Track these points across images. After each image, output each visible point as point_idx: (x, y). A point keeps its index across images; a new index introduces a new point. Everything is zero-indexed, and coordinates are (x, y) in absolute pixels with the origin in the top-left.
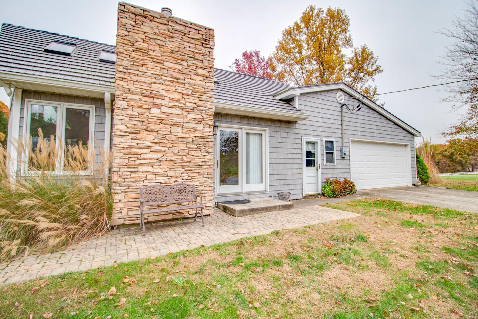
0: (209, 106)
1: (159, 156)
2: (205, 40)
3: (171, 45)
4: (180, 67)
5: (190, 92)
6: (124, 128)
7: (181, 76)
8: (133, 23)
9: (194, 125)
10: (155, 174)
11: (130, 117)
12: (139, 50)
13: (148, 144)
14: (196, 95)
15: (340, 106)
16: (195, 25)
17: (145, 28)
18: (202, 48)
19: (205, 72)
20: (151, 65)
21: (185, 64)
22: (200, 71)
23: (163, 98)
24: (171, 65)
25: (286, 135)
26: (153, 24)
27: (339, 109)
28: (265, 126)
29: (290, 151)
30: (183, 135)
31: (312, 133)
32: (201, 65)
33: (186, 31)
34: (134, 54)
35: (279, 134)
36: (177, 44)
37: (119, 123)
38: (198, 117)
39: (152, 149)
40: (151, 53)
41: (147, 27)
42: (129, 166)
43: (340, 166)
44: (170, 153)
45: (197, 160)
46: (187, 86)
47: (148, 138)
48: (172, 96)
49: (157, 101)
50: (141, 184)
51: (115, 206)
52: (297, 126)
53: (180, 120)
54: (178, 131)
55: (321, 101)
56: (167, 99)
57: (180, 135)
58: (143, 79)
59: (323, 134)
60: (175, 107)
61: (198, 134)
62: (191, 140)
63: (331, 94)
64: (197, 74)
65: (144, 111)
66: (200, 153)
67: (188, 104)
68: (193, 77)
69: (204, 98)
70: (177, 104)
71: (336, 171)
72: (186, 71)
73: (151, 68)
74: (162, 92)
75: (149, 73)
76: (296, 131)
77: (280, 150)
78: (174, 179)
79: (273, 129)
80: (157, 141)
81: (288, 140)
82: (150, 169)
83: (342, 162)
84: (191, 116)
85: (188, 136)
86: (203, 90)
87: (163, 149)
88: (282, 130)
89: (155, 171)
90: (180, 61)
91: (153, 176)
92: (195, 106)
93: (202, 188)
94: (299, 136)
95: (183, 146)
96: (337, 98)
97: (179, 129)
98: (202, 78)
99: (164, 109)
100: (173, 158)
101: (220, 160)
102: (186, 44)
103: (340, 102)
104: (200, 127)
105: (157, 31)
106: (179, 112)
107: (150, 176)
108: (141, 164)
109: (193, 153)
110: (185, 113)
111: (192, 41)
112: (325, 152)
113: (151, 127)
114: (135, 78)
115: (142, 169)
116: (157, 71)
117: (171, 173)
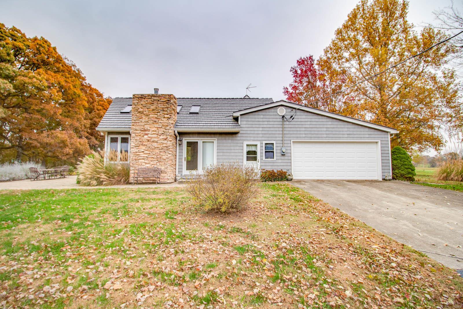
0: (170, 132)
1: (147, 155)
2: (169, 101)
3: (152, 107)
4: (156, 116)
5: (161, 127)
6: (134, 144)
7: (157, 120)
8: (137, 101)
9: (162, 141)
10: (146, 163)
11: (136, 140)
12: (139, 112)
13: (143, 151)
14: (163, 127)
15: (281, 117)
16: (164, 95)
17: (142, 103)
18: (167, 105)
19: (168, 116)
20: (144, 117)
21: (159, 114)
22: (166, 116)
23: (149, 130)
24: (152, 116)
25: (230, 141)
26: (145, 100)
27: (281, 120)
28: (215, 137)
29: (233, 151)
30: (157, 146)
31: (252, 138)
32: (166, 113)
33: (159, 99)
34: (138, 115)
35: (224, 141)
36: (155, 106)
37: (132, 143)
38: (165, 137)
39: (145, 152)
40: (144, 112)
41: (143, 102)
42: (136, 160)
43: (280, 161)
44: (152, 154)
45: (164, 157)
46: (160, 124)
47: (143, 148)
48: (153, 129)
49: (147, 132)
50: (140, 167)
51: (130, 175)
52: (239, 135)
53: (156, 140)
54: (155, 145)
55: (262, 117)
56: (151, 131)
57: (156, 146)
58: (141, 124)
59: (263, 139)
60: (154, 134)
61: (164, 145)
62: (161, 148)
63: (272, 110)
64: (164, 118)
65: (141, 137)
66: (165, 154)
67: (160, 132)
68: (162, 119)
69: (167, 128)
70: (155, 132)
71: (275, 164)
72: (159, 117)
73: (145, 119)
74: (149, 128)
75: (143, 121)
76: (238, 138)
77: (225, 151)
78: (153, 165)
79: (220, 138)
80: (146, 149)
81: (232, 144)
82: (143, 161)
83: (283, 158)
84: (162, 137)
85: (159, 146)
86: (167, 124)
87: (149, 152)
88: (227, 138)
89: (145, 162)
90: (156, 113)
91: (144, 164)
92: (163, 132)
93: (166, 170)
94: (241, 142)
95: (157, 151)
96: (278, 112)
97: (156, 144)
98: (166, 119)
99: (149, 136)
100: (153, 156)
101: (187, 157)
102: (159, 105)
103: (280, 114)
104: (166, 142)
105: (147, 102)
106: (156, 136)
107: (143, 164)
108: (140, 159)
109: (161, 154)
110: (159, 136)
111: (162, 103)
112: (264, 151)
113: (144, 143)
114: (138, 124)
115: (140, 161)
116: (147, 120)
117: (152, 163)
